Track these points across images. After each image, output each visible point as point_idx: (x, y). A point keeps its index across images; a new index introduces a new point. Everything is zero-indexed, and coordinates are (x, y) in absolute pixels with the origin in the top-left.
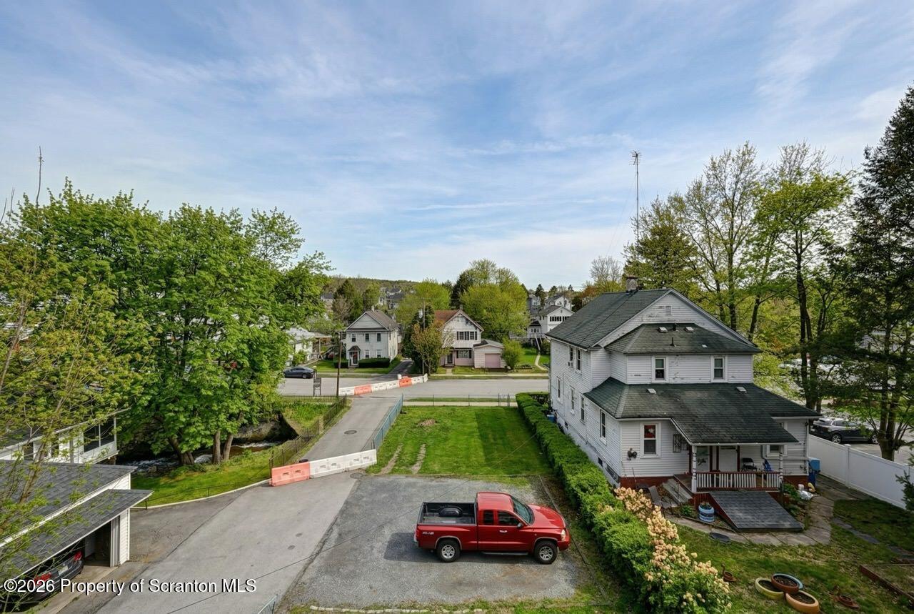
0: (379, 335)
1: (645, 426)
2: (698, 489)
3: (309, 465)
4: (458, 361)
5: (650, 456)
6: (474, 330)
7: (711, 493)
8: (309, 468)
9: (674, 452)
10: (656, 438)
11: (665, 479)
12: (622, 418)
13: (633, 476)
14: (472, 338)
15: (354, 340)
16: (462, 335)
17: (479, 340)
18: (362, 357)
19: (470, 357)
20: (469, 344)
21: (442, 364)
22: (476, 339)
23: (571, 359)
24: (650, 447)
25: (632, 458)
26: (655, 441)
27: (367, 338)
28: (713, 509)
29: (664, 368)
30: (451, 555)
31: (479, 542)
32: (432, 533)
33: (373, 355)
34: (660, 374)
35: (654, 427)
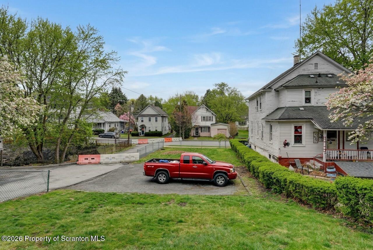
0: (156, 118)
1: (295, 127)
2: (327, 160)
3: (100, 156)
4: (202, 134)
5: (298, 145)
6: (211, 115)
7: (336, 163)
8: (100, 157)
9: (314, 143)
10: (302, 134)
11: (308, 160)
12: (279, 119)
13: (287, 157)
14: (210, 120)
15: (142, 121)
16: (204, 119)
17: (214, 122)
18: (147, 131)
19: (209, 132)
20: (208, 124)
21: (192, 135)
22: (212, 121)
23: (257, 105)
24: (298, 139)
25: (287, 146)
26: (301, 136)
27: (150, 120)
28: (335, 169)
29: (311, 97)
30: (164, 180)
31: (180, 173)
32: (153, 167)
33: (153, 130)
34: (308, 100)
35: (301, 127)
